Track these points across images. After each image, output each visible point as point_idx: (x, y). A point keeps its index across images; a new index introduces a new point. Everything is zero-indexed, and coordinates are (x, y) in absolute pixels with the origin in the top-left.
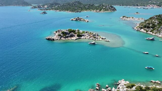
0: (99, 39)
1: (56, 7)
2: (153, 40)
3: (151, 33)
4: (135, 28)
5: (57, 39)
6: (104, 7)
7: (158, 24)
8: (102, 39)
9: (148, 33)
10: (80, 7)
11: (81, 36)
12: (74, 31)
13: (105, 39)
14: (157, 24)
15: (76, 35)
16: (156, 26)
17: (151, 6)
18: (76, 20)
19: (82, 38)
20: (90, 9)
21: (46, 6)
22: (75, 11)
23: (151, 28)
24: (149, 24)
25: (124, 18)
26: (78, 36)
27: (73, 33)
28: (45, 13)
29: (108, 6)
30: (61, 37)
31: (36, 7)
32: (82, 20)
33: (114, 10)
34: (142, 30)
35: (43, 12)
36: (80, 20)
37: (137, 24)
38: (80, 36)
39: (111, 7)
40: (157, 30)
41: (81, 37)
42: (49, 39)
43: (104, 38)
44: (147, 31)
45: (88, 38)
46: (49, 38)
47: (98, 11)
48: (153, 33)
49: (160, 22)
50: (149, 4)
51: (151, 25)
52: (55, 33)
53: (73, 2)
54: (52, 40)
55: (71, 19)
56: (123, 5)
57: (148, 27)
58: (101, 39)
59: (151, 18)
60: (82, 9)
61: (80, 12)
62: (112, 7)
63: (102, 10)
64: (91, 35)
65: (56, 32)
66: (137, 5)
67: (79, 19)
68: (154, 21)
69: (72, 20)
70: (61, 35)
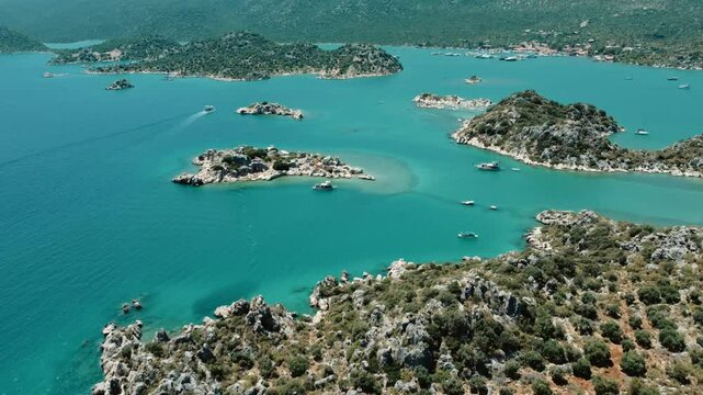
0: (342, 174)
1: (161, 56)
2: (495, 168)
3: (498, 149)
4: (455, 136)
5: (210, 180)
6: (356, 59)
7: (518, 121)
8: (353, 172)
9: (490, 150)
10: (263, 59)
11: (287, 167)
12: (262, 154)
13: (361, 172)
14: (514, 121)
15: (271, 165)
16: (510, 128)
17: (530, 47)
18: (259, 113)
19: (290, 172)
20: (302, 66)
21: (115, 54)
22: (244, 74)
23: (499, 133)
24: (493, 122)
25: (427, 101)
26: (277, 167)
27: (258, 159)
28: (124, 85)
29: (370, 55)
30: (224, 173)
31: (74, 55)
32: (279, 111)
33: (395, 66)
34: (474, 141)
35: (118, 83)
36: (274, 112)
37: (463, 120)
38: (282, 167)
39: (381, 55)
40: (514, 140)
41: (288, 170)
42: (183, 182)
43: (357, 169)
44: (486, 145)
45: (310, 173)
46: (184, 177)
47: (335, 72)
48: (502, 149)
49: (523, 116)
50: (524, 39)
51: (498, 125)
52: (198, 161)
53: (233, 35)
54: (194, 185)
55: (239, 111)
56: (428, 45)
57: (491, 132)
58: (348, 175)
59: (503, 103)
60: (272, 67)
61: (267, 78)
62: (386, 56)
63: (351, 68)
64: (319, 164)
65: (201, 158)
66: (482, 45)
67: (267, 109)
68: (506, 111)
69: (243, 112)
70: (222, 168)
